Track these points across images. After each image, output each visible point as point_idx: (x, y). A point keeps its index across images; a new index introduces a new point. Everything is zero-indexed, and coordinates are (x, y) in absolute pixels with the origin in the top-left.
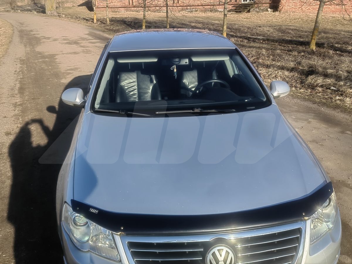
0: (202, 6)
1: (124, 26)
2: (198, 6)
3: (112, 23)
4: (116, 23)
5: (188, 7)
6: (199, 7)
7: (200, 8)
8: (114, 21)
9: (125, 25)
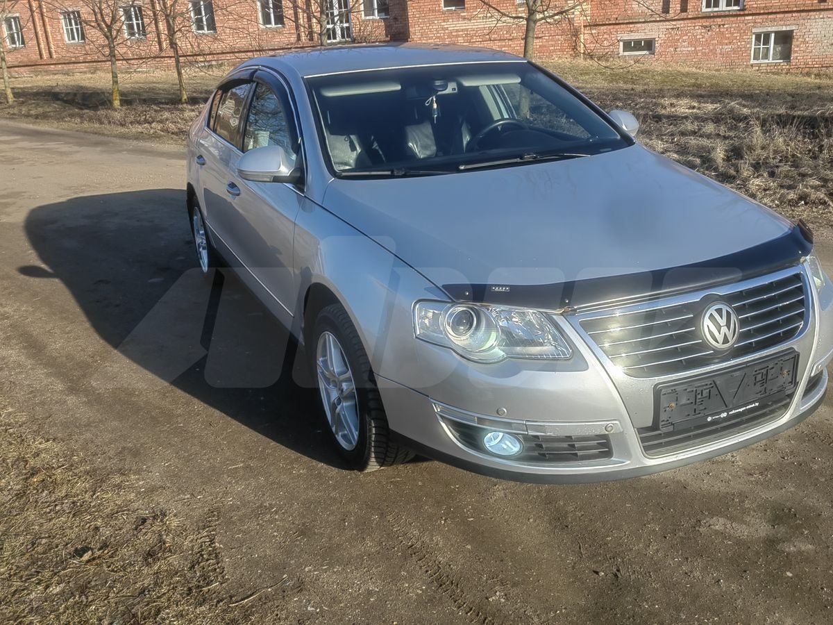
0: (231, 55)
1: (58, 104)
2: (223, 53)
3: (21, 99)
4: (30, 99)
5: (198, 57)
6: (224, 55)
7: (227, 58)
8: (23, 95)
9: (58, 102)
